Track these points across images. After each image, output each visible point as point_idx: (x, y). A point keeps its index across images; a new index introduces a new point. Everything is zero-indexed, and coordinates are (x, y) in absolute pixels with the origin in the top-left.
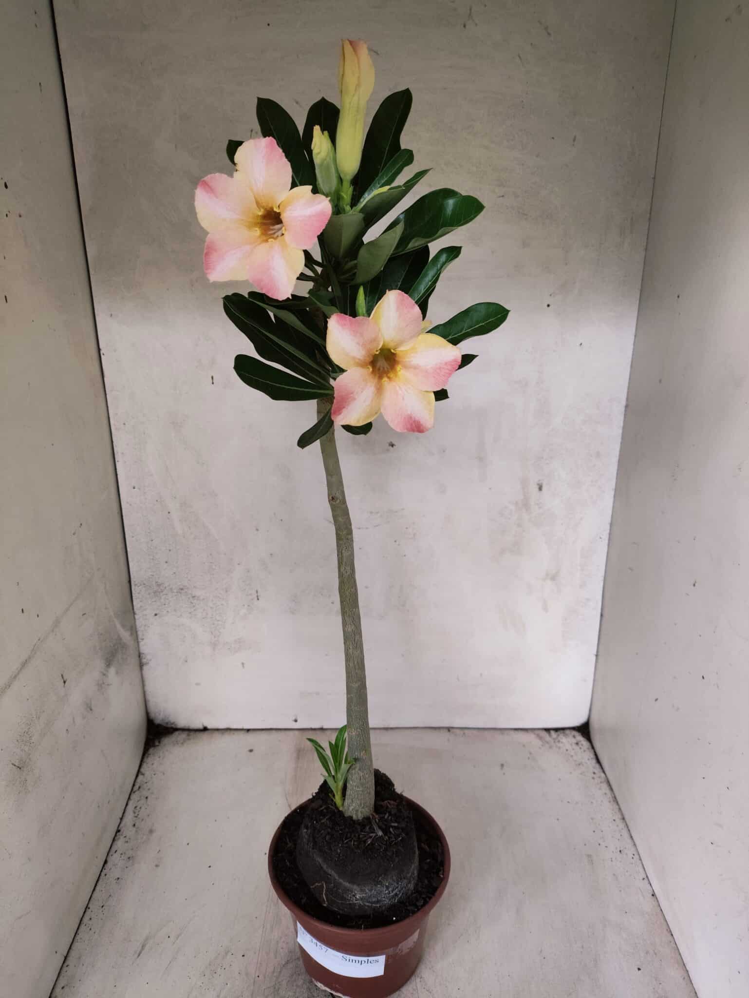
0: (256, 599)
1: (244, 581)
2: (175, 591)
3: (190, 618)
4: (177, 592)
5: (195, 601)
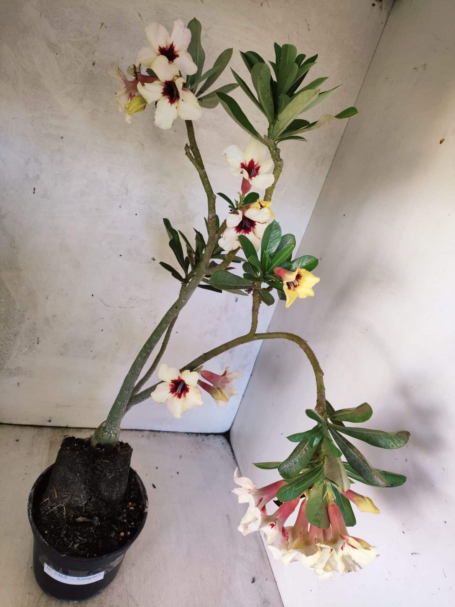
0: (36, 343)
1: (30, 331)
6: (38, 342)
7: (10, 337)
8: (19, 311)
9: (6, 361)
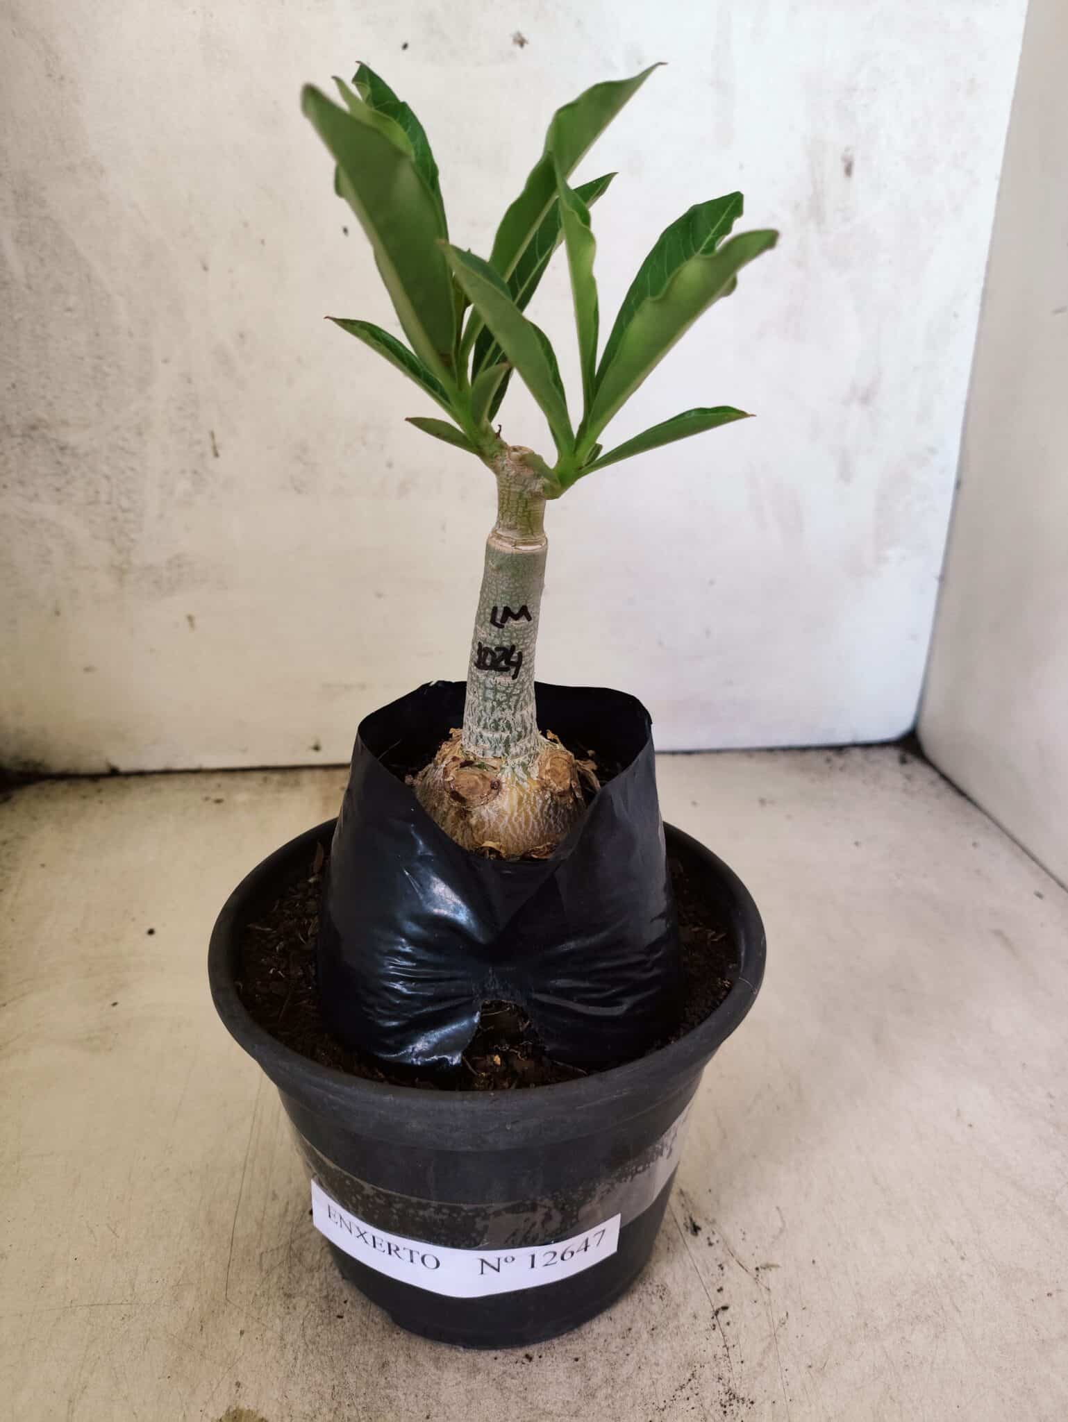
0: (210, 454)
1: (180, 409)
2: (18, 432)
3: (59, 502)
4: (23, 436)
5: (66, 460)
6: (215, 448)
7: (125, 440)
8: (131, 334)
9: (133, 536)
